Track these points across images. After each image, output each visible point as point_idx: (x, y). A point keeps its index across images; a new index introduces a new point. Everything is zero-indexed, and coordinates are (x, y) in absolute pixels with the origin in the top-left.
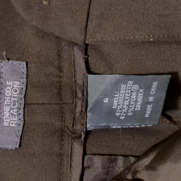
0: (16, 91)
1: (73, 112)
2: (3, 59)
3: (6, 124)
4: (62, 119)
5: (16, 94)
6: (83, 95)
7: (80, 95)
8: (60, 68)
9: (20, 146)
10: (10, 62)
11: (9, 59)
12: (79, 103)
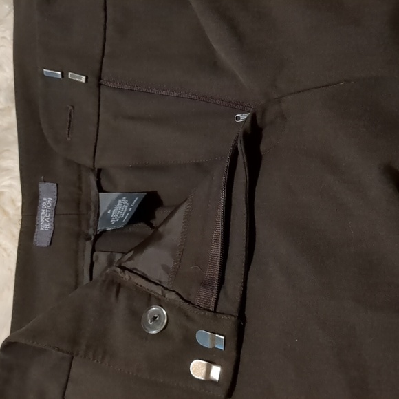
0: (49, 205)
1: (88, 220)
2: (41, 181)
3: (42, 229)
4: (80, 225)
5: (49, 207)
6: (96, 208)
7: (93, 208)
8: (80, 188)
9: (51, 244)
10: (46, 184)
11: (45, 182)
12: (92, 215)
